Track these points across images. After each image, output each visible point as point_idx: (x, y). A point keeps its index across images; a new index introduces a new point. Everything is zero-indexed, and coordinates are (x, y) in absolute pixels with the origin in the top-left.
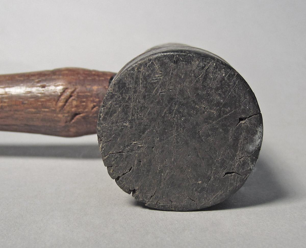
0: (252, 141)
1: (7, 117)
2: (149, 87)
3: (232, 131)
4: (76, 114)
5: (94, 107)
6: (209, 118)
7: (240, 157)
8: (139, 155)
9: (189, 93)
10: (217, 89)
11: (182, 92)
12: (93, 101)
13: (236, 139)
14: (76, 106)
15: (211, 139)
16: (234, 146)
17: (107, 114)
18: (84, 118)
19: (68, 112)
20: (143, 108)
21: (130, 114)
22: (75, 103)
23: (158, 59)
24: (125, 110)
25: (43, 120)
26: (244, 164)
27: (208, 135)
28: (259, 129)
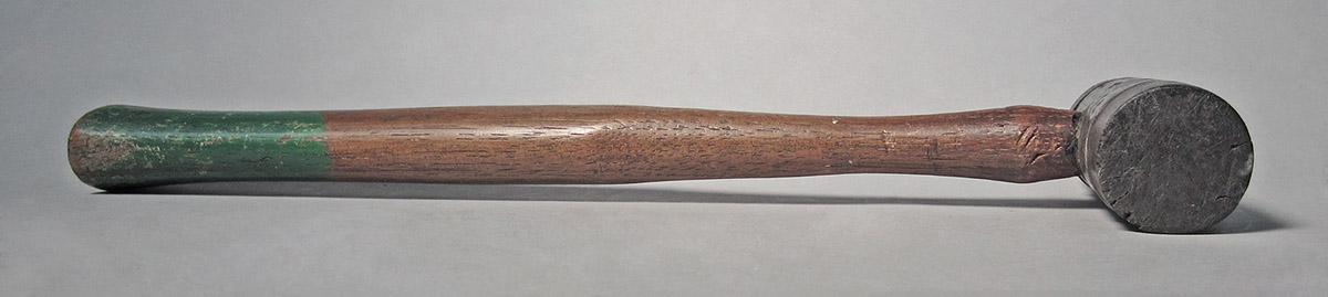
0: (1243, 167)
1: (960, 158)
2: (1147, 117)
3: (1224, 157)
4: (1038, 155)
5: (1058, 146)
6: (1203, 145)
7: (1231, 182)
8: (1136, 180)
9: (1184, 122)
10: (1210, 119)
11: (1178, 122)
12: (1056, 141)
13: (1229, 164)
14: (1039, 146)
15: (1204, 166)
16: (1227, 172)
17: (1107, 142)
18: (1045, 158)
19: (1030, 152)
20: (1141, 137)
21: (1128, 142)
22: (1037, 142)
23: (1156, 92)
24: (1124, 140)
25: (1001, 160)
26: (1236, 188)
27: (1202, 161)
28: (1251, 156)
